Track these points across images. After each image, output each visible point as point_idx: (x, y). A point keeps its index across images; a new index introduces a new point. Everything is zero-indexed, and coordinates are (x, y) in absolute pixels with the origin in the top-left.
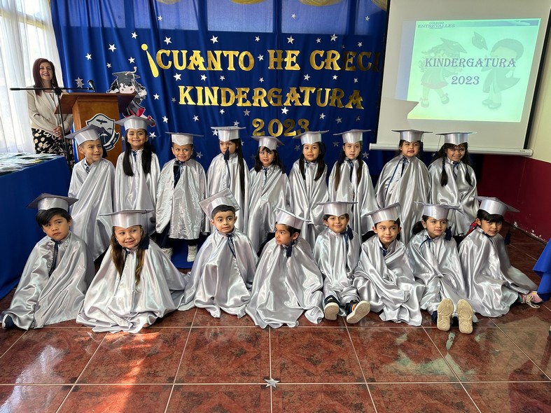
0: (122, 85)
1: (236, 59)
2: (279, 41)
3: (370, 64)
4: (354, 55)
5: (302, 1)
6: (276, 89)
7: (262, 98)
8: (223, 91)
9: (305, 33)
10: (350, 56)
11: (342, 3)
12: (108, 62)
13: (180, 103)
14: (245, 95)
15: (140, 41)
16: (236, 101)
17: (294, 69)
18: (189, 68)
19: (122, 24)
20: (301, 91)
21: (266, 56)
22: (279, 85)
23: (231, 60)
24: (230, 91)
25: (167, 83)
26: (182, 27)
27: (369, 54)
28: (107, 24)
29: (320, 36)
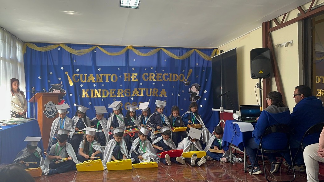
0: (54, 90)
1: (109, 77)
2: (129, 70)
3: (168, 78)
4: (161, 75)
5: (138, 54)
6: (128, 89)
7: (121, 93)
8: (103, 91)
9: (140, 66)
10: (159, 75)
11: (154, 55)
12: (49, 79)
13: (83, 97)
14: (114, 92)
15: (64, 71)
16: (109, 95)
17: (135, 81)
18: (88, 82)
19: (56, 63)
20: (139, 90)
21: (123, 76)
22: (129, 87)
23: (107, 78)
24: (107, 91)
25: (77, 89)
26: (85, 65)
27: (167, 74)
28: (50, 64)
29: (146, 67)
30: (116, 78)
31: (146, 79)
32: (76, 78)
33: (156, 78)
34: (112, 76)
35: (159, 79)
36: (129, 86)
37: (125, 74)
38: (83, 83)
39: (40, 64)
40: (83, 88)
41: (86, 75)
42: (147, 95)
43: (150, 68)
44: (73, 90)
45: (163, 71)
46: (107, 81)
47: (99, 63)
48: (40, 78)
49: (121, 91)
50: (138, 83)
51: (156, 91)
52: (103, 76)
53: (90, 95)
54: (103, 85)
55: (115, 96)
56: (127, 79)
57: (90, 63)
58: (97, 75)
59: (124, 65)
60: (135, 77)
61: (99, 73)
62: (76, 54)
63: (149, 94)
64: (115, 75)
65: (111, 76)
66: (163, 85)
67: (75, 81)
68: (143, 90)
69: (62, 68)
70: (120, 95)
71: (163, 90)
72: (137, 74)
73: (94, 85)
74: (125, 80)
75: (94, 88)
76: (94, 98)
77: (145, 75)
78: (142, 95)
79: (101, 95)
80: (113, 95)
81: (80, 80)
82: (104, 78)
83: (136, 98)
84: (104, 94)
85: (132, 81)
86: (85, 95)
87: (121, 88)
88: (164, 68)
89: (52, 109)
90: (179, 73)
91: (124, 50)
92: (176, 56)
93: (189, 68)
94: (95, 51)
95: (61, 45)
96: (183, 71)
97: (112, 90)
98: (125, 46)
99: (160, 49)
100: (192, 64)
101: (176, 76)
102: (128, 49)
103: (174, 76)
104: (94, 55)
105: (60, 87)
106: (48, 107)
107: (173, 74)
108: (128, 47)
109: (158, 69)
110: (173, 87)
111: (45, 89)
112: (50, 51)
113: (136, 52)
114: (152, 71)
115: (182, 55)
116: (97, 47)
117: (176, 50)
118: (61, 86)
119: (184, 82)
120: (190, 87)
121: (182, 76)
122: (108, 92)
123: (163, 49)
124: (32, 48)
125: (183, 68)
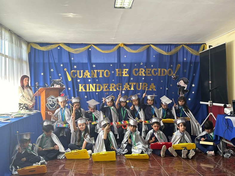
0: (55, 84)
2: (120, 66)
3: (157, 73)
4: (150, 70)
5: (128, 51)
6: (120, 84)
7: (114, 87)
8: (97, 85)
9: (130, 62)
10: (149, 70)
11: (143, 52)
12: (50, 75)
13: (79, 91)
14: (107, 86)
15: (63, 67)
16: (103, 89)
17: (126, 76)
18: (84, 77)
19: (56, 61)
20: (130, 84)
21: (115, 71)
22: (121, 82)
23: (101, 73)
24: (100, 85)
25: (74, 83)
26: (81, 62)
27: (156, 69)
28: (51, 61)
29: (135, 63)
30: (109, 73)
31: (136, 74)
32: (74, 74)
33: (145, 73)
34: (106, 71)
35: (149, 74)
36: (120, 80)
37: (117, 70)
38: (79, 79)
39: (43, 62)
40: (80, 83)
41: (82, 71)
42: (137, 89)
43: (140, 63)
44: (71, 85)
45: (152, 66)
46: (101, 76)
47: (94, 60)
48: (42, 74)
49: (113, 86)
50: (129, 77)
51: (145, 85)
52: (97, 71)
53: (86, 89)
54: (97, 80)
55: (108, 90)
56: (119, 74)
57: (85, 60)
58: (92, 71)
59: (116, 62)
60: (126, 72)
61: (93, 69)
62: (74, 53)
63: (139, 88)
64: (108, 71)
65: (104, 71)
66: (152, 79)
67: (73, 77)
68: (134, 84)
69: (62, 65)
70: (113, 89)
71: (152, 84)
72: (128, 69)
73: (90, 80)
74: (117, 75)
75: (89, 83)
76: (89, 92)
77: (136, 70)
78: (132, 89)
79: (96, 90)
80: (106, 89)
81: (77, 75)
82: (98, 74)
83: (127, 92)
84: (98, 88)
85: (123, 76)
86: (82, 90)
87: (113, 82)
88: (154, 64)
89: (54, 103)
90: (167, 68)
91: (116, 48)
92: (164, 52)
93: (177, 63)
94: (90, 49)
95: (60, 45)
96: (172, 66)
97: (105, 84)
98: (117, 44)
99: (149, 45)
100: (180, 59)
101: (164, 71)
102: (120, 47)
103: (162, 71)
104: (89, 53)
105: (60, 83)
106: (50, 101)
107: (162, 69)
108: (120, 45)
109: (147, 64)
110: (162, 81)
111: (47, 85)
112: (51, 50)
113: (126, 49)
114: (142, 67)
115: (170, 51)
116: (91, 46)
117: (165, 47)
118: (60, 81)
119: (172, 76)
120: (179, 81)
121: (170, 71)
122: (102, 87)
123: (152, 46)
124: (36, 48)
125: (171, 63)
